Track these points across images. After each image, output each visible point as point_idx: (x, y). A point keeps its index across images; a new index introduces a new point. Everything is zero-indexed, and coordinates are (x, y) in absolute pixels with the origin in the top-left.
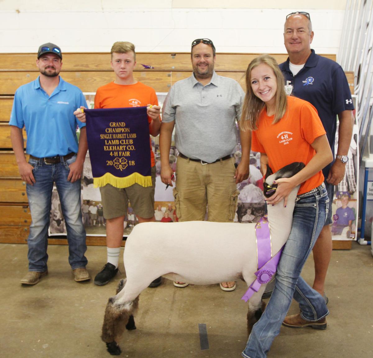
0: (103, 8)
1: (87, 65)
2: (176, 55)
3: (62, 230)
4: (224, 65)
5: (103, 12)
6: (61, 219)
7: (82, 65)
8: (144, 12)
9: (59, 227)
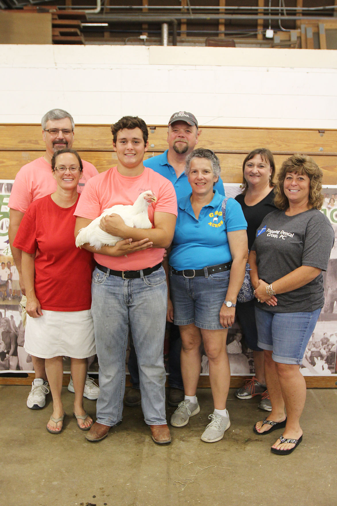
0: (55, 63)
1: (36, 141)
2: (157, 128)
3: (7, 366)
4: (221, 143)
5: (56, 69)
6: (6, 351)
7: (30, 141)
8: (111, 69)
9: (3, 363)
